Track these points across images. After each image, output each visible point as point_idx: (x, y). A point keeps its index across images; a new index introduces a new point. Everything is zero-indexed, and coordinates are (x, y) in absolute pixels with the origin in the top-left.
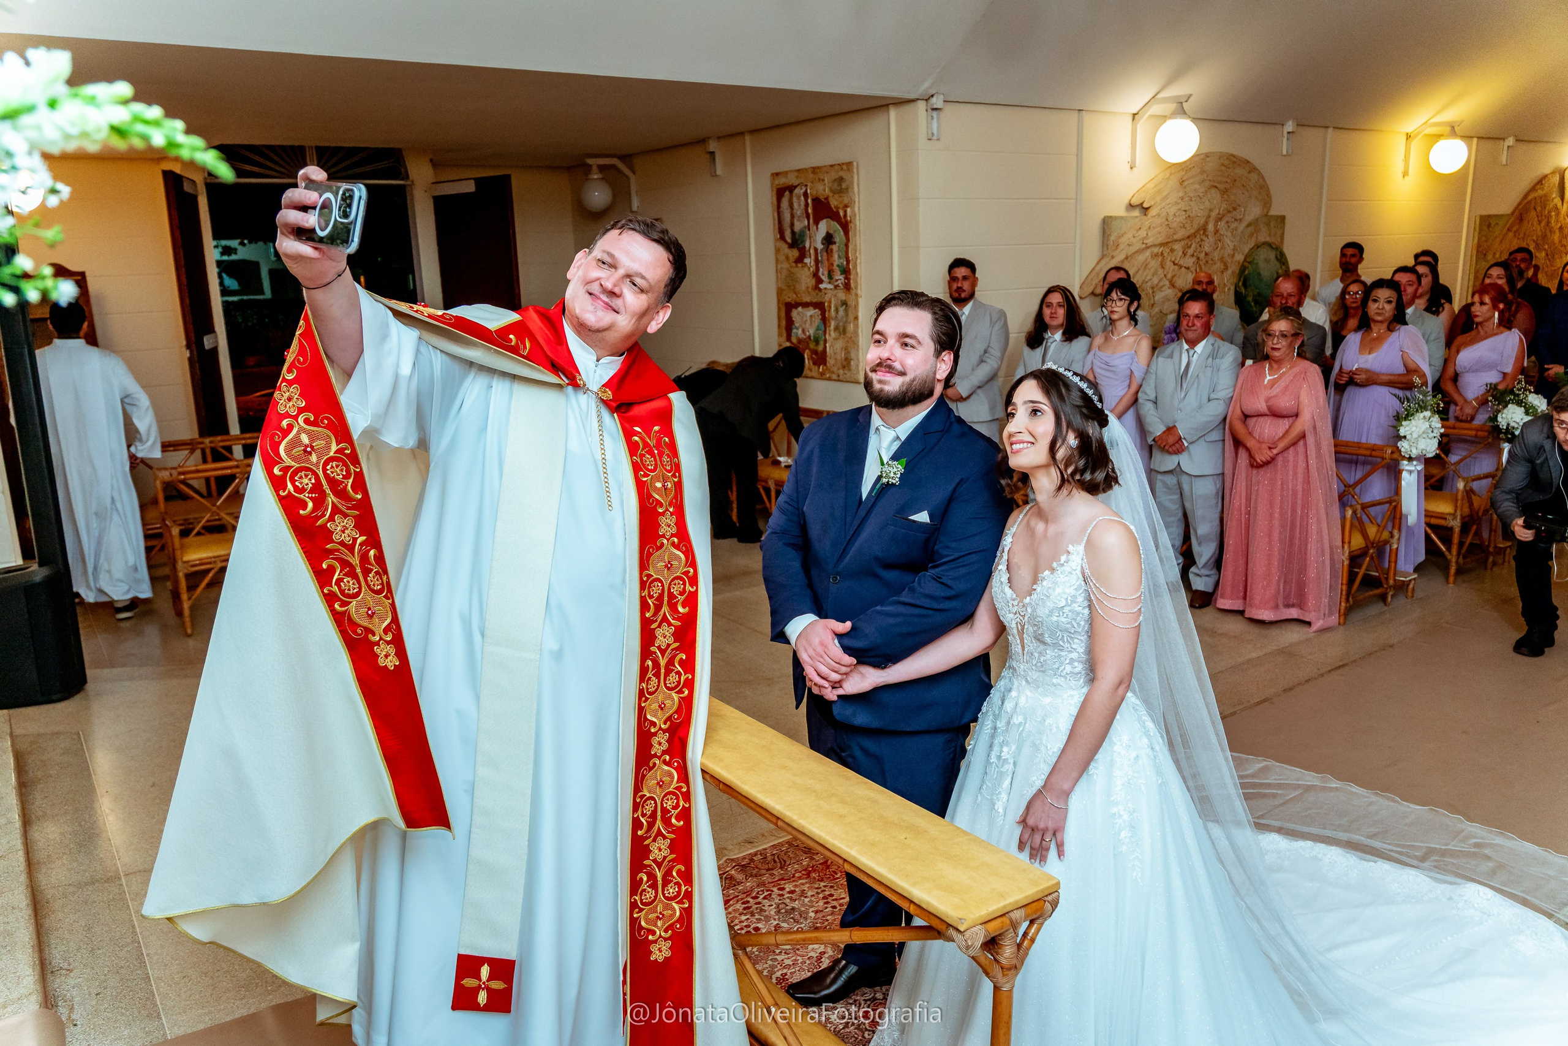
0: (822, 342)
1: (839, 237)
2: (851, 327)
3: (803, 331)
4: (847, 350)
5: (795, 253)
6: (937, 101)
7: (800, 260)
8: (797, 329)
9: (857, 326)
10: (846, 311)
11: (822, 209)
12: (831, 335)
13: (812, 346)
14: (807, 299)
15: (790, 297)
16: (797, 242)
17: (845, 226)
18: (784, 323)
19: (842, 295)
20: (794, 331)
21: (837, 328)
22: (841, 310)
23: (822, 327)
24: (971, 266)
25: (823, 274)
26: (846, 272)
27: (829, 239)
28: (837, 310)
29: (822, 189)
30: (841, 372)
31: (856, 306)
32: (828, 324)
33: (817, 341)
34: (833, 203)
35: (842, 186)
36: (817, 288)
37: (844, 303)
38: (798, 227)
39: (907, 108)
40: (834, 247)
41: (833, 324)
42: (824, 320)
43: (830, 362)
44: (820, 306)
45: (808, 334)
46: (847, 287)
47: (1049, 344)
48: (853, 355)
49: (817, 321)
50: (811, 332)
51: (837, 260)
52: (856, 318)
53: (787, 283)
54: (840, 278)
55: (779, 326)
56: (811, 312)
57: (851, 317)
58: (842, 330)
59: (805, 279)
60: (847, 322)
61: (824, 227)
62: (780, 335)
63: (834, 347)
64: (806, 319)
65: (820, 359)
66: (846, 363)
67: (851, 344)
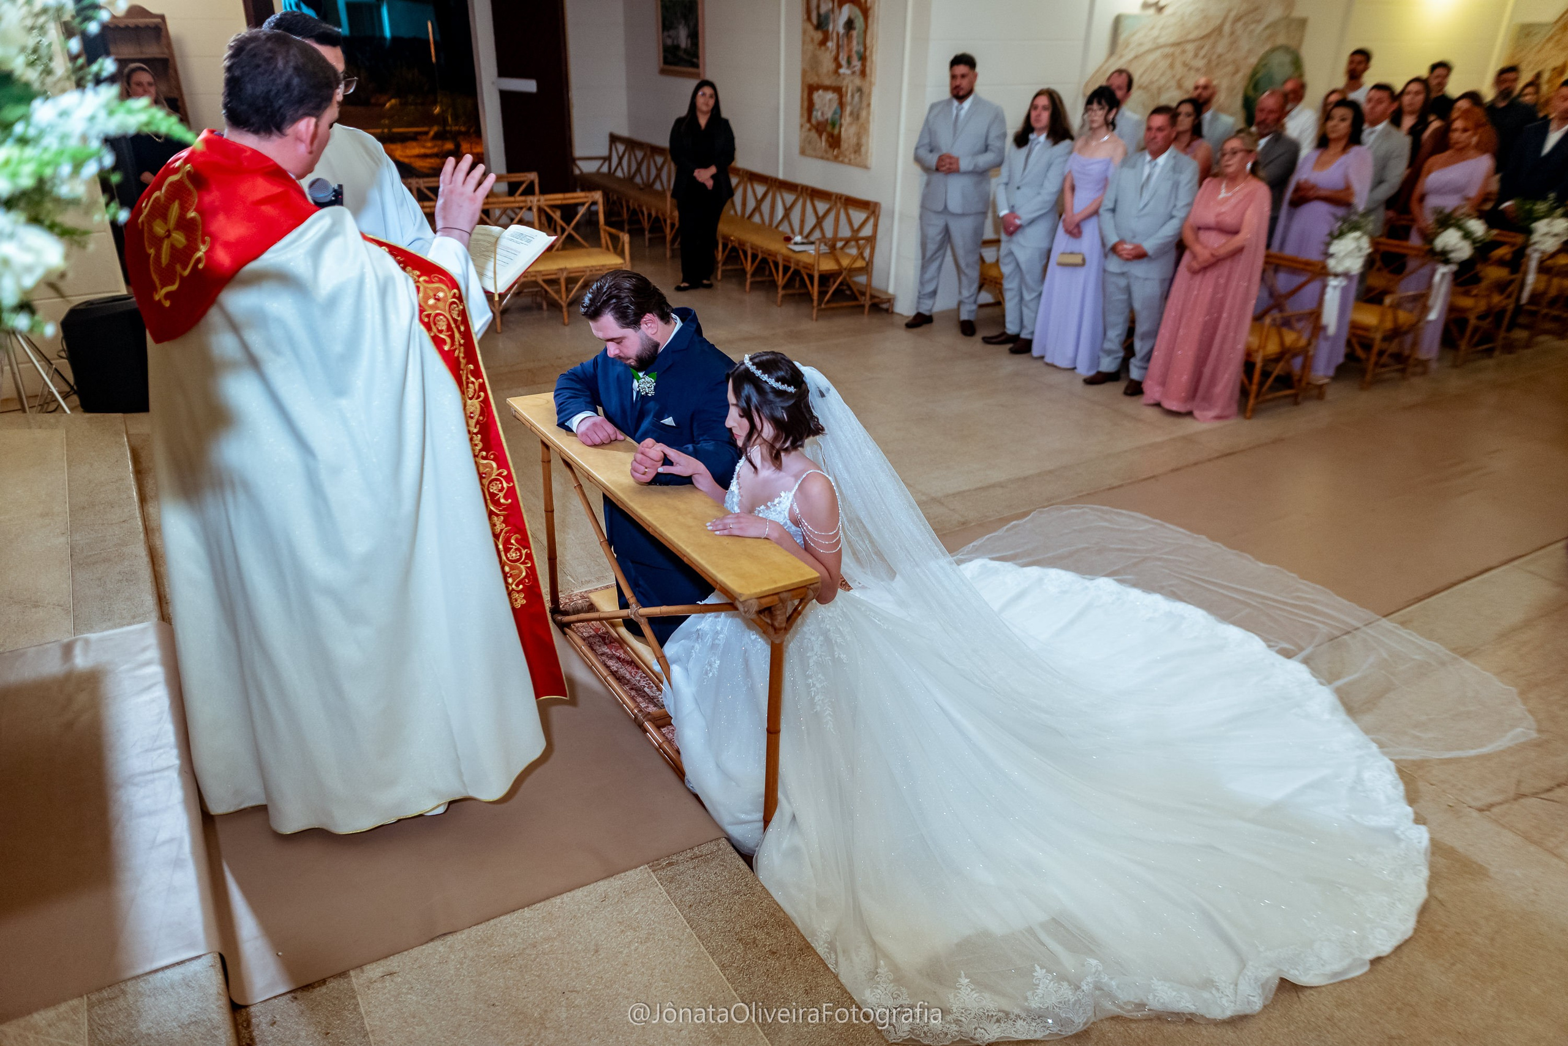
0: (837, 127)
2: (864, 114)
3: (823, 114)
4: (859, 136)
7: (823, 43)
8: (817, 111)
9: (869, 114)
10: (861, 97)
12: (846, 120)
13: (829, 128)
14: (828, 83)
15: (814, 80)
17: (865, 12)
18: (806, 104)
20: (814, 113)
21: (851, 114)
22: (857, 96)
23: (839, 111)
24: (971, 63)
28: (853, 96)
30: (852, 156)
31: (869, 95)
32: (844, 109)
33: (833, 125)
37: (860, 91)
41: (848, 109)
42: (841, 105)
43: (844, 145)
44: (838, 90)
45: (826, 117)
47: (1033, 146)
48: (864, 141)
49: (835, 105)
50: (829, 115)
52: (869, 105)
53: (811, 65)
55: (802, 107)
56: (830, 95)
57: (864, 104)
58: (855, 116)
59: (826, 62)
60: (860, 109)
62: (802, 116)
63: (848, 132)
64: (825, 102)
65: (835, 142)
66: (858, 148)
67: (863, 130)
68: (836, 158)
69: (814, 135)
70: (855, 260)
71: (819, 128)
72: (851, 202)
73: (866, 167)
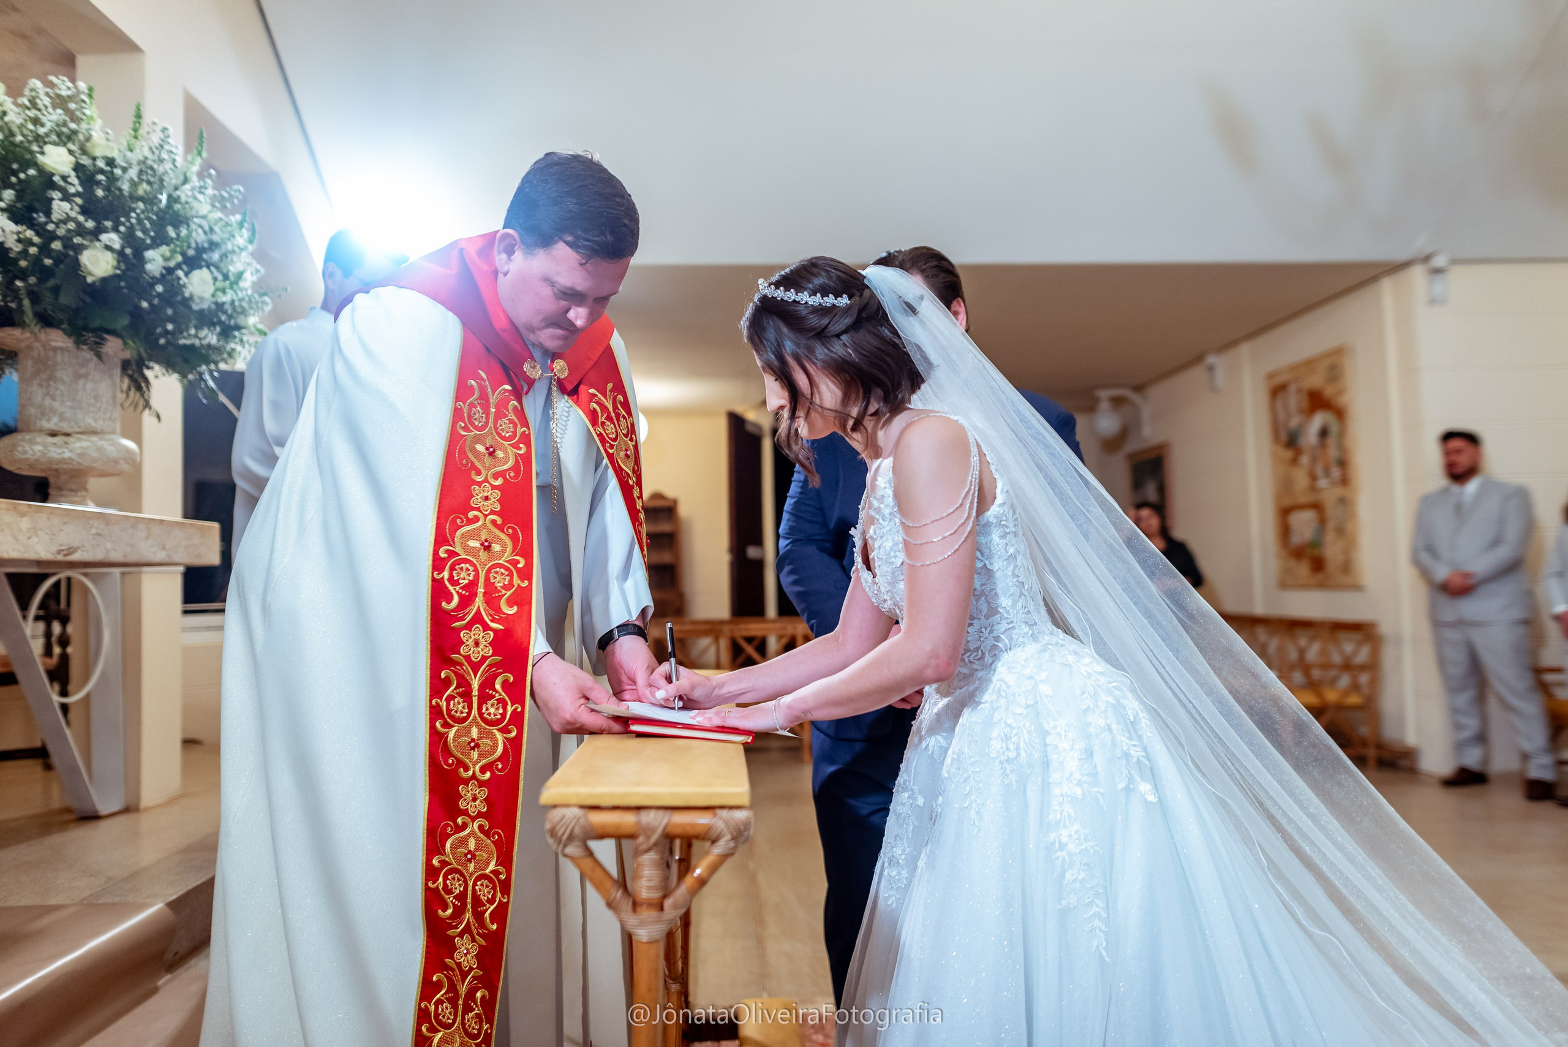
0: (1320, 547)
1: (1334, 428)
2: (1349, 526)
3: (1301, 537)
4: (1349, 552)
5: (1288, 454)
6: (1439, 261)
7: (1294, 461)
8: (1295, 535)
9: (1355, 525)
10: (1344, 507)
11: (1317, 401)
12: (1330, 537)
13: (1310, 551)
14: (1304, 499)
15: (1287, 502)
16: (1291, 441)
17: (1340, 413)
18: (1281, 530)
19: (1339, 491)
20: (1292, 537)
21: (1335, 530)
22: (1340, 508)
23: (1320, 530)
24: (1471, 439)
25: (1319, 471)
26: (1343, 463)
27: (1324, 433)
28: (1335, 509)
29: (1315, 381)
30: (1340, 579)
31: (1354, 503)
32: (1326, 526)
33: (1315, 546)
34: (1329, 392)
35: (1335, 373)
36: (1313, 489)
37: (1343, 501)
38: (1295, 422)
39: (1403, 275)
40: (1331, 441)
41: (1331, 525)
42: (1322, 521)
43: (1330, 567)
44: (1317, 507)
45: (1305, 539)
46: (1345, 481)
48: (1354, 556)
49: (1315, 523)
50: (1309, 536)
51: (1333, 452)
52: (1355, 514)
53: (1285, 485)
54: (1336, 472)
55: (1276, 535)
56: (1308, 514)
57: (1350, 514)
58: (1341, 531)
59: (1301, 478)
60: (1345, 522)
61: (1318, 420)
62: (1277, 544)
63: (1332, 551)
64: (1303, 524)
65: (1318, 565)
66: (1347, 567)
67: (1350, 543)
68: (1322, 586)
69: (1292, 563)
70: (1346, 693)
71: (1298, 553)
72: (1339, 628)
73: (1357, 588)
